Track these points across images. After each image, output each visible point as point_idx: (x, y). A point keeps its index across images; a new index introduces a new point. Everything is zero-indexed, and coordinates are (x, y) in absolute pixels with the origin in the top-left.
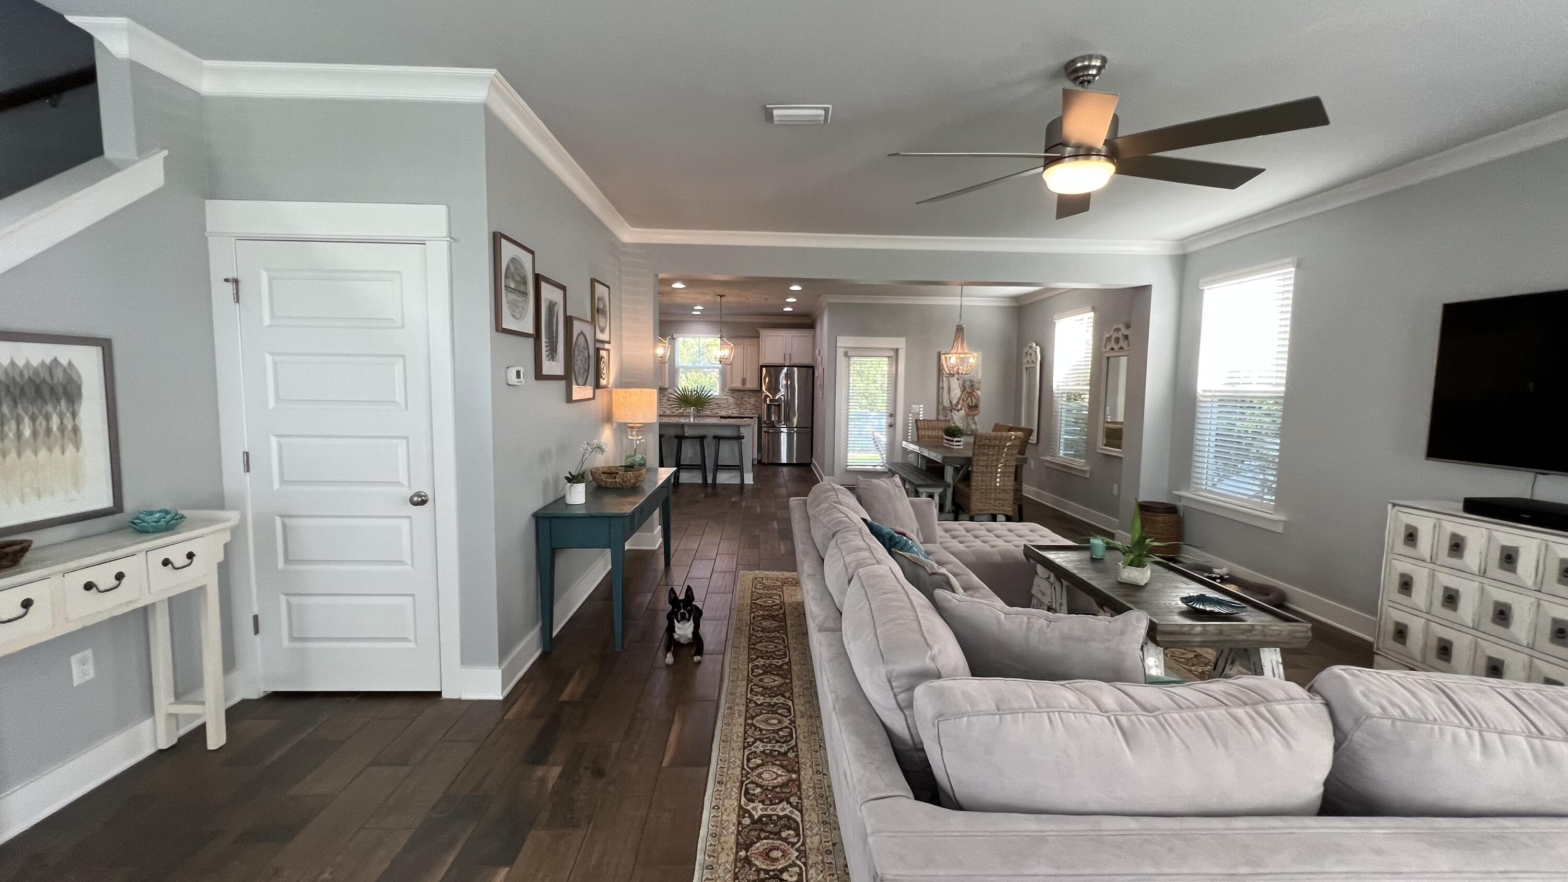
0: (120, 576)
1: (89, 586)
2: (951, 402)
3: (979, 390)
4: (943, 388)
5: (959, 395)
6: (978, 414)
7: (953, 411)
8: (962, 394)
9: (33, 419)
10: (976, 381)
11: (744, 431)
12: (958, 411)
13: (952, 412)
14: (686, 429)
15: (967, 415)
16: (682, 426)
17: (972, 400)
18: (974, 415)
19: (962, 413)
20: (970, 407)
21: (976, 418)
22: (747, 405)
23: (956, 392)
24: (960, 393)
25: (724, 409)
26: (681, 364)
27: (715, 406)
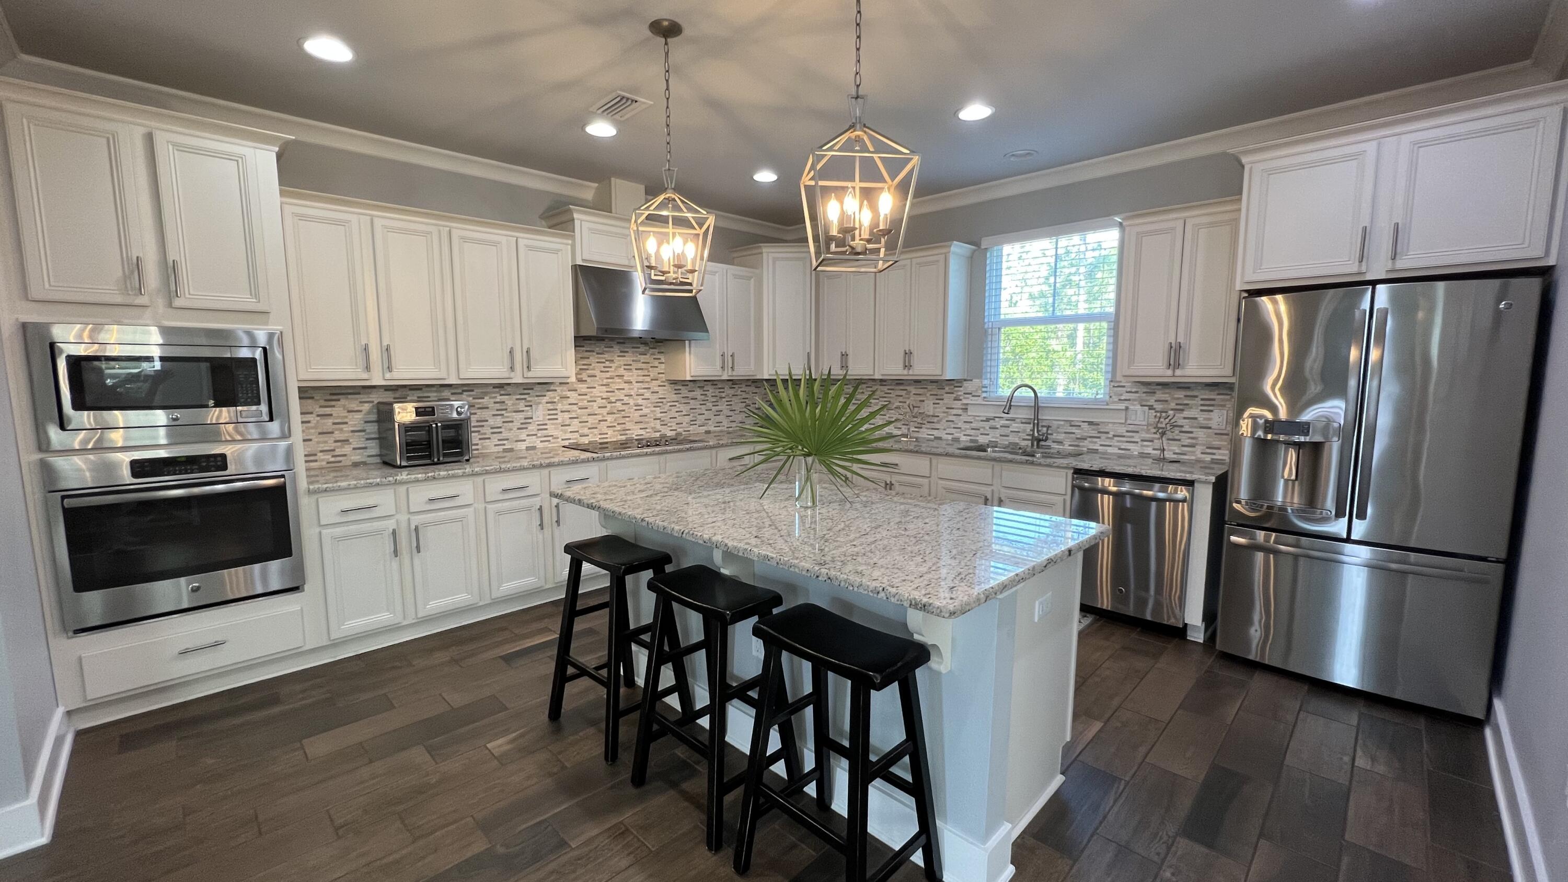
22: (1201, 434)
25: (1114, 442)
26: (1006, 311)
27: (1086, 430)
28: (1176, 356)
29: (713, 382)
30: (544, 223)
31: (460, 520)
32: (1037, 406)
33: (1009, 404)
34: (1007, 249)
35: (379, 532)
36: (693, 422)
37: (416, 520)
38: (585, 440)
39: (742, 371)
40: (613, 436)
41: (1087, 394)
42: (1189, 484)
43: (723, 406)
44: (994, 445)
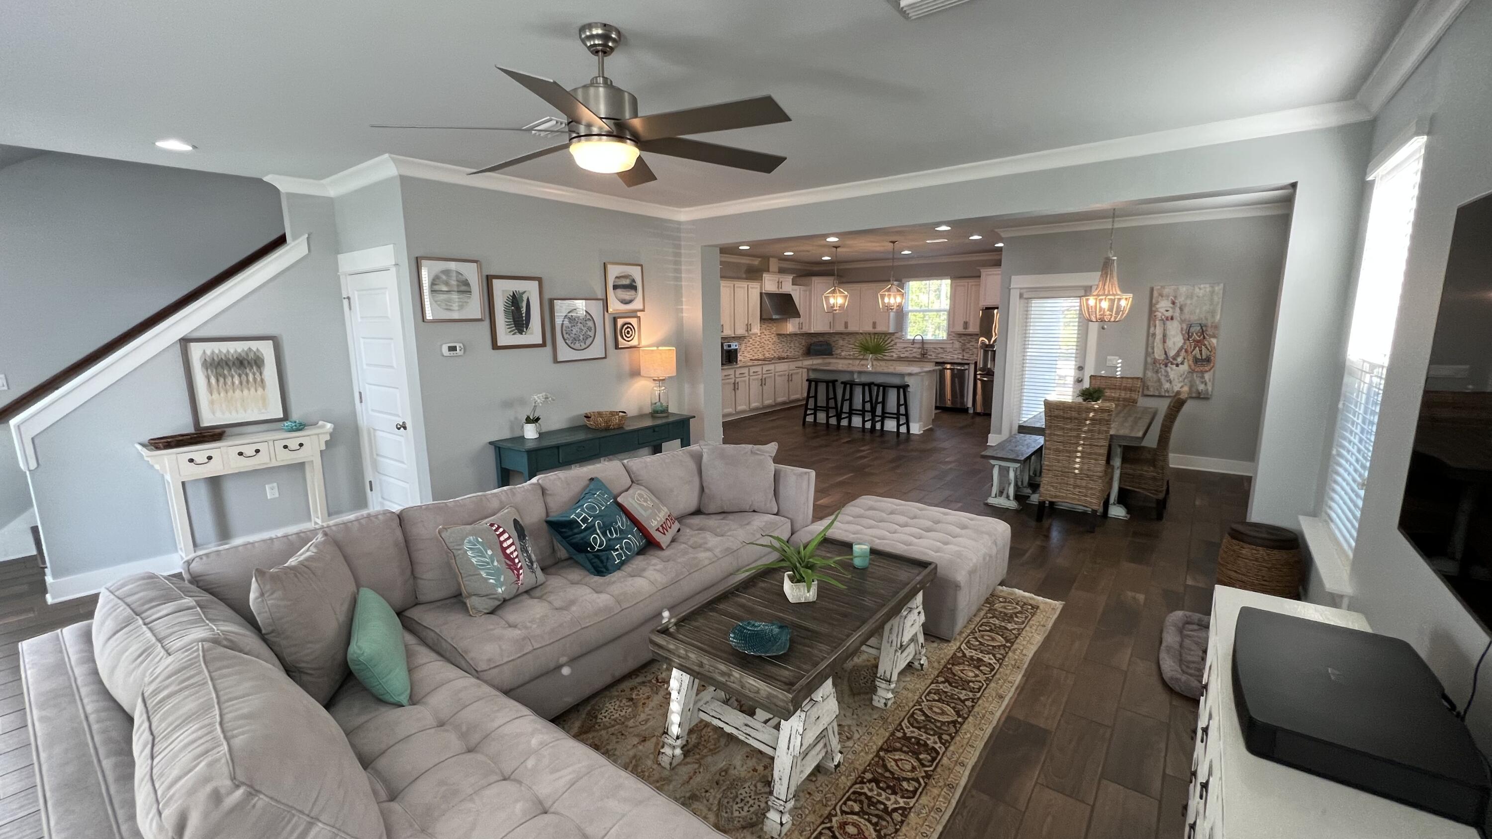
0: (257, 451)
1: (241, 454)
2: (1166, 353)
3: (1214, 336)
4: (1154, 335)
5: (1180, 344)
6: (1210, 370)
7: (1169, 365)
8: (1185, 343)
9: (240, 376)
10: (1209, 324)
11: (909, 380)
12: (1177, 365)
13: (1166, 366)
14: (856, 376)
15: (1192, 371)
16: (852, 373)
17: (1201, 351)
18: (1203, 372)
19: (1185, 368)
20: (1196, 361)
21: (1207, 376)
23: (1176, 340)
24: (1183, 341)
25: (949, 354)
26: (910, 308)
27: (940, 350)
28: (966, 325)
29: (796, 335)
30: (744, 276)
31: (745, 381)
32: (923, 342)
33: (913, 342)
34: (911, 283)
35: (729, 383)
36: (783, 351)
37: (737, 380)
38: (754, 358)
39: (805, 329)
40: (761, 357)
41: (940, 338)
42: (968, 364)
43: (792, 345)
44: (908, 357)
